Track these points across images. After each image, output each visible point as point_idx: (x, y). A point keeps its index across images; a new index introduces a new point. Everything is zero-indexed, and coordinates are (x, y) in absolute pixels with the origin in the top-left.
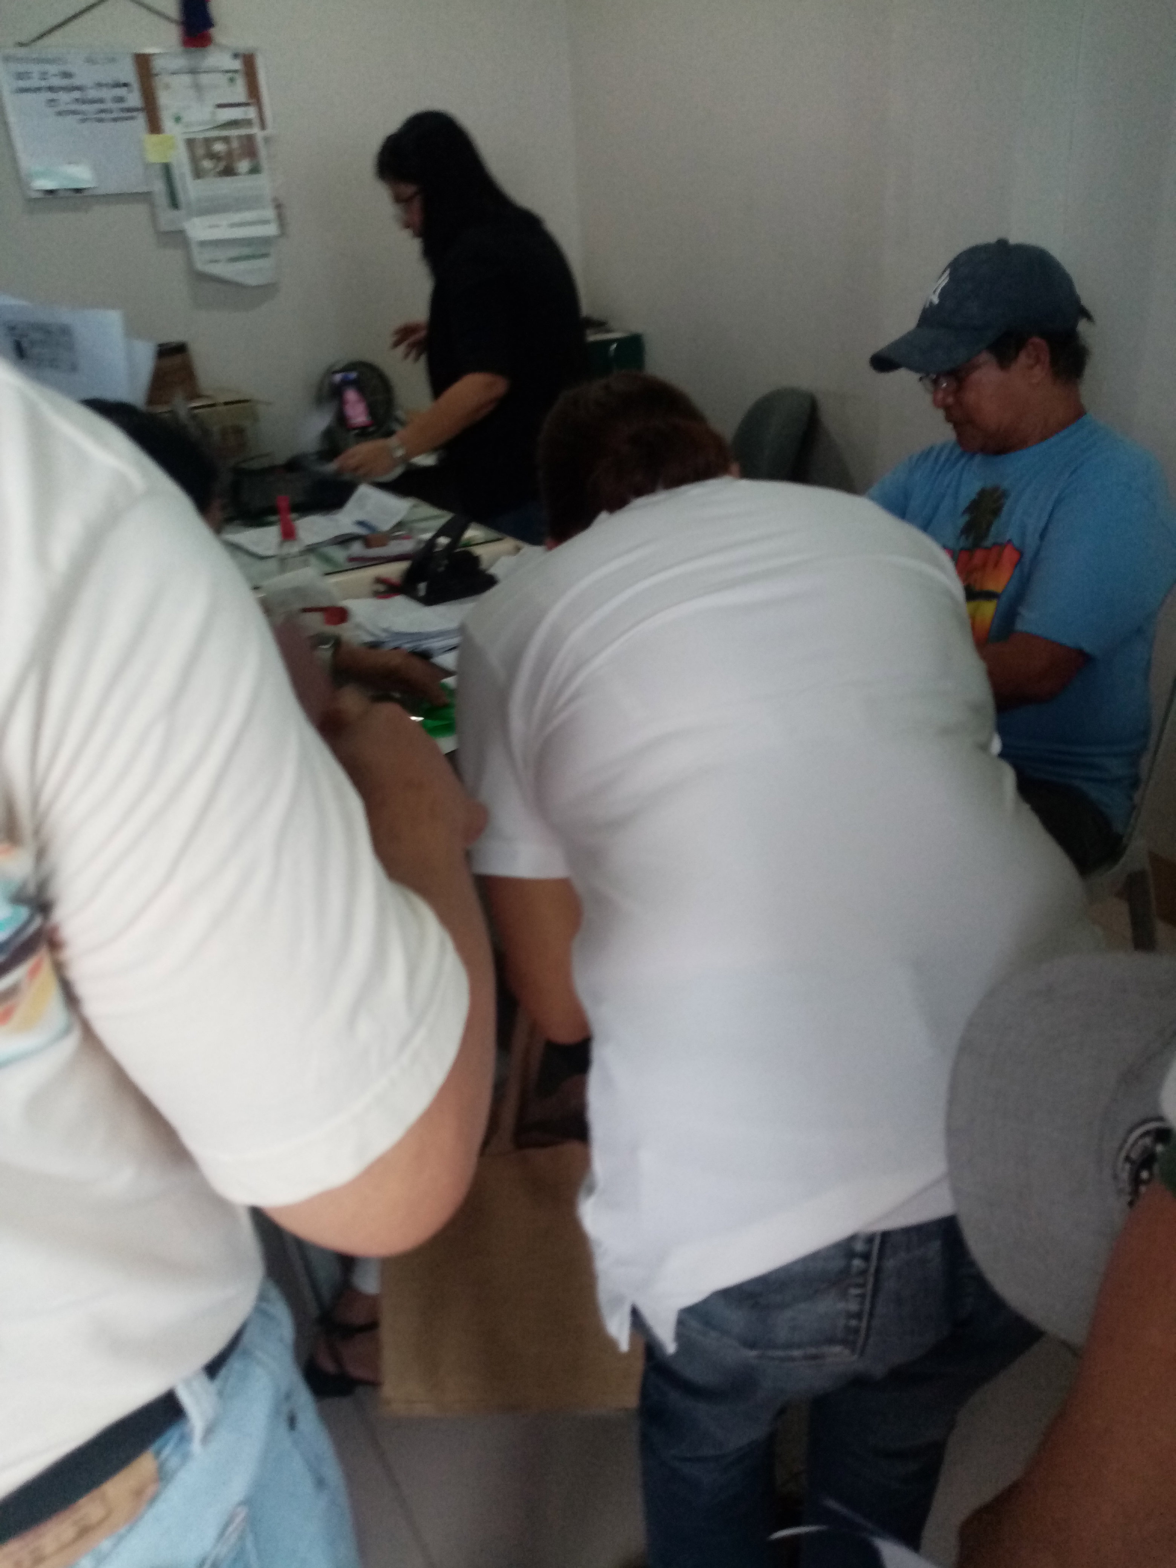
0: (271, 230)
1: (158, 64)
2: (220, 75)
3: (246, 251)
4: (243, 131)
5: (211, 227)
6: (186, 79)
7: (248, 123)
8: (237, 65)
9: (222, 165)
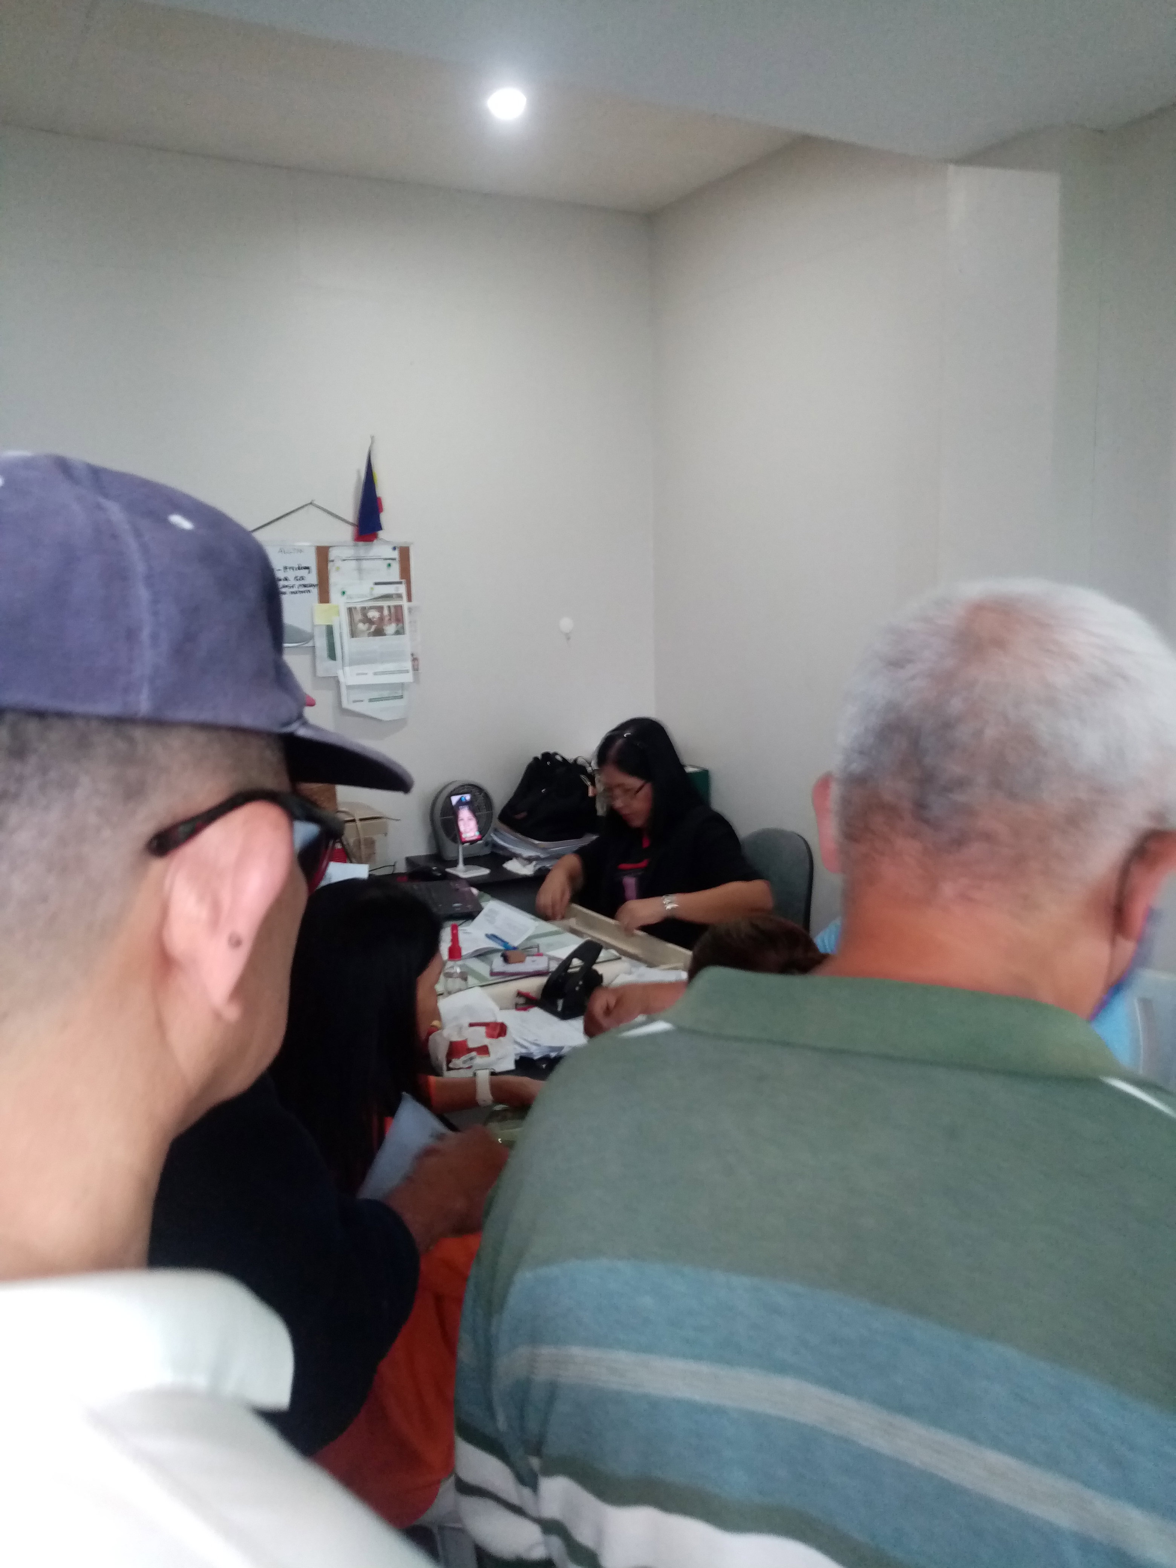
0: (408, 678)
1: (333, 554)
2: (380, 562)
3: (385, 694)
4: (392, 603)
5: (358, 674)
6: (353, 564)
7: (399, 596)
8: (396, 554)
9: (373, 628)
